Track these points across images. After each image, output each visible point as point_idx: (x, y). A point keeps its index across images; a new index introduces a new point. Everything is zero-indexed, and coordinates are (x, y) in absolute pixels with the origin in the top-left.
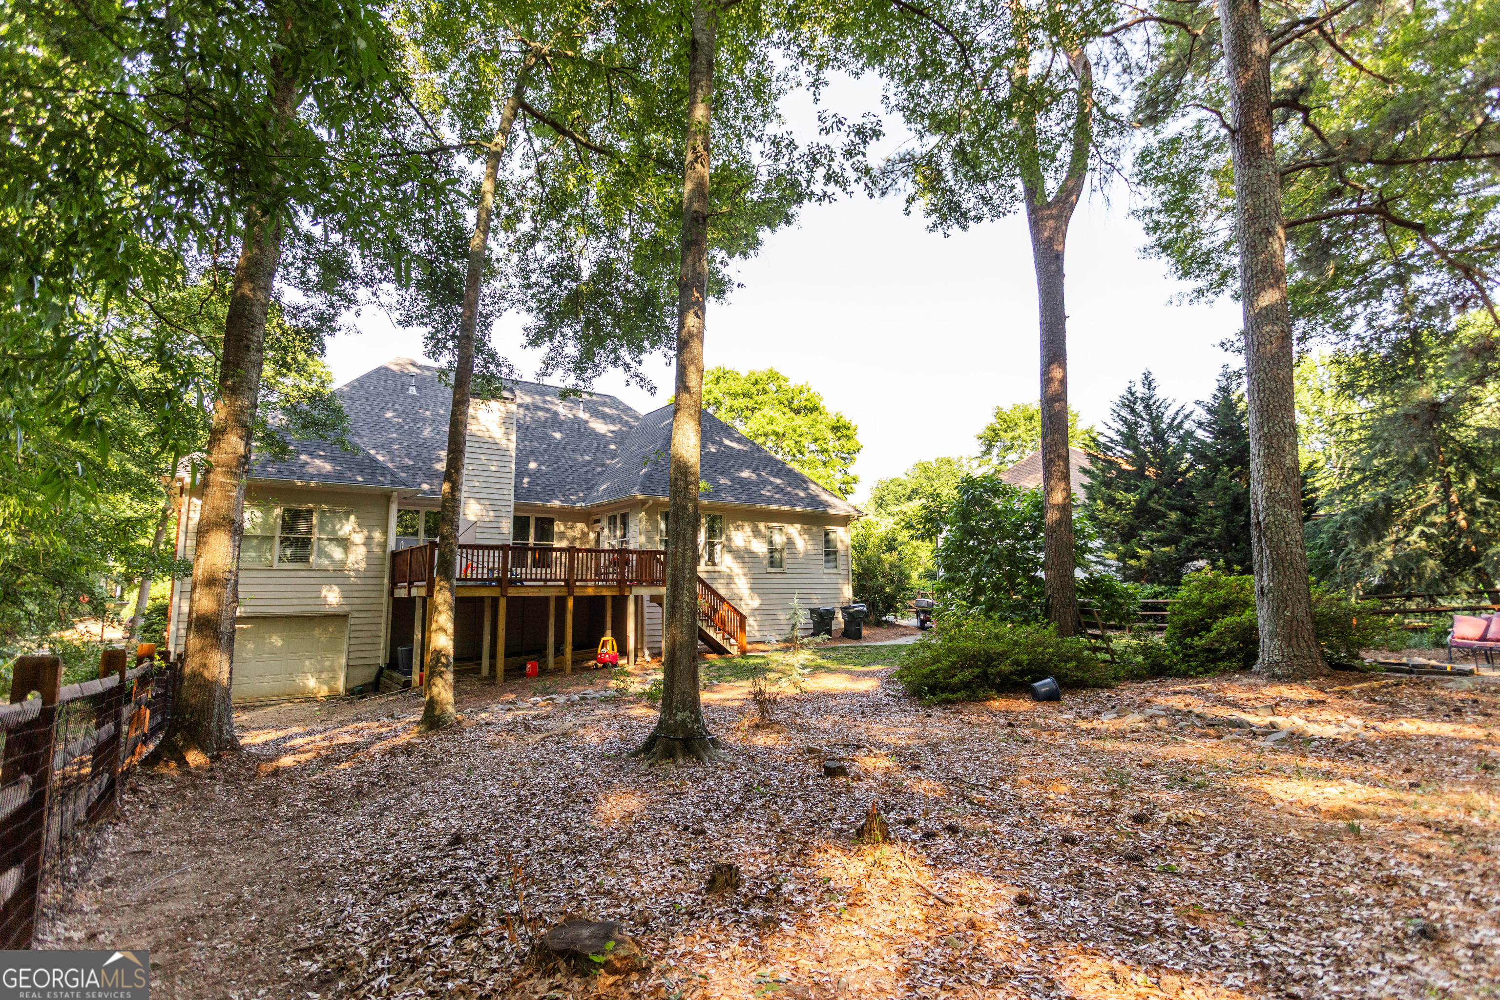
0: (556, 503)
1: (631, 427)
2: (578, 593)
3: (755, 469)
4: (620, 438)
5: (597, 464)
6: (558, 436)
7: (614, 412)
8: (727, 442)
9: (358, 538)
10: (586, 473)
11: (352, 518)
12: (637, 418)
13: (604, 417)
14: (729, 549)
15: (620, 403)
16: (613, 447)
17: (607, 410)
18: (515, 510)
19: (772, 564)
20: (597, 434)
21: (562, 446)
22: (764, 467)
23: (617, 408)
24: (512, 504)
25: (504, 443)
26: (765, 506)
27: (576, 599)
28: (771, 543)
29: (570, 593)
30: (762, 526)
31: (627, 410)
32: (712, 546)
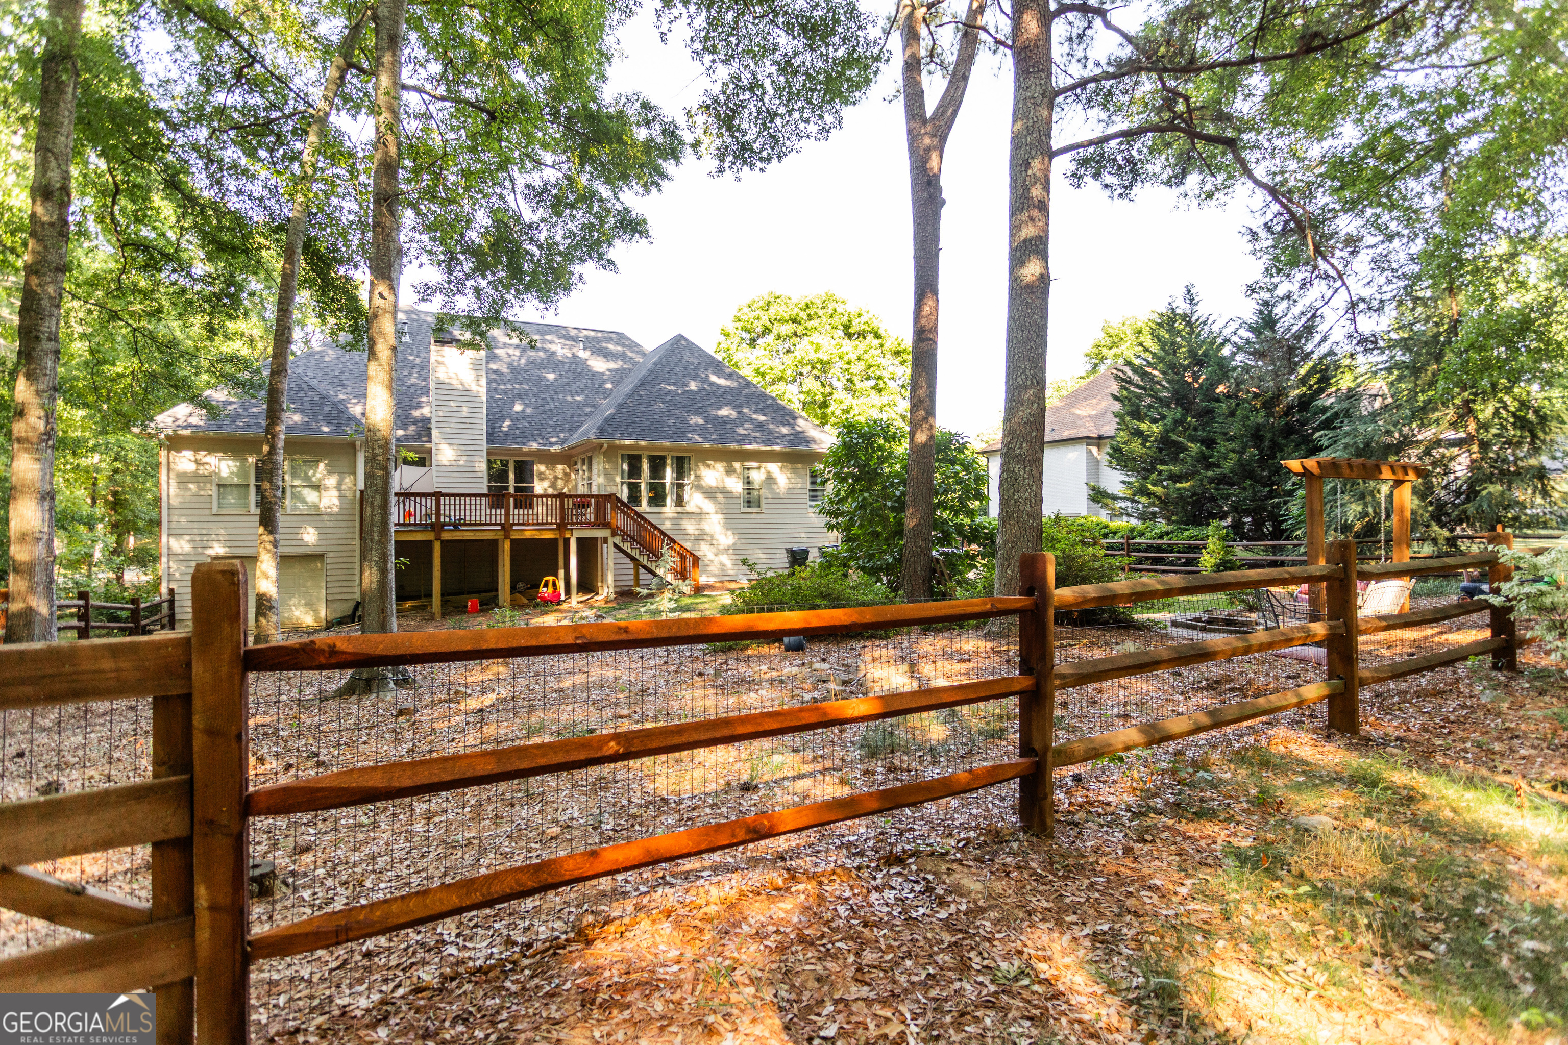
0: (535, 446)
1: (635, 364)
2: (515, 536)
3: (737, 407)
4: (618, 376)
5: (587, 405)
6: (551, 376)
7: (619, 348)
8: (714, 378)
9: (331, 481)
10: (572, 415)
11: (322, 466)
12: (643, 354)
13: (607, 355)
14: (698, 487)
15: (628, 339)
16: (609, 386)
17: (611, 346)
18: (488, 453)
19: (749, 503)
20: (594, 374)
21: (554, 388)
22: (748, 404)
23: (623, 345)
24: (485, 448)
25: (474, 387)
26: (735, 446)
27: (513, 542)
28: (748, 482)
29: (507, 537)
30: (737, 465)
31: (634, 346)
32: (680, 486)
